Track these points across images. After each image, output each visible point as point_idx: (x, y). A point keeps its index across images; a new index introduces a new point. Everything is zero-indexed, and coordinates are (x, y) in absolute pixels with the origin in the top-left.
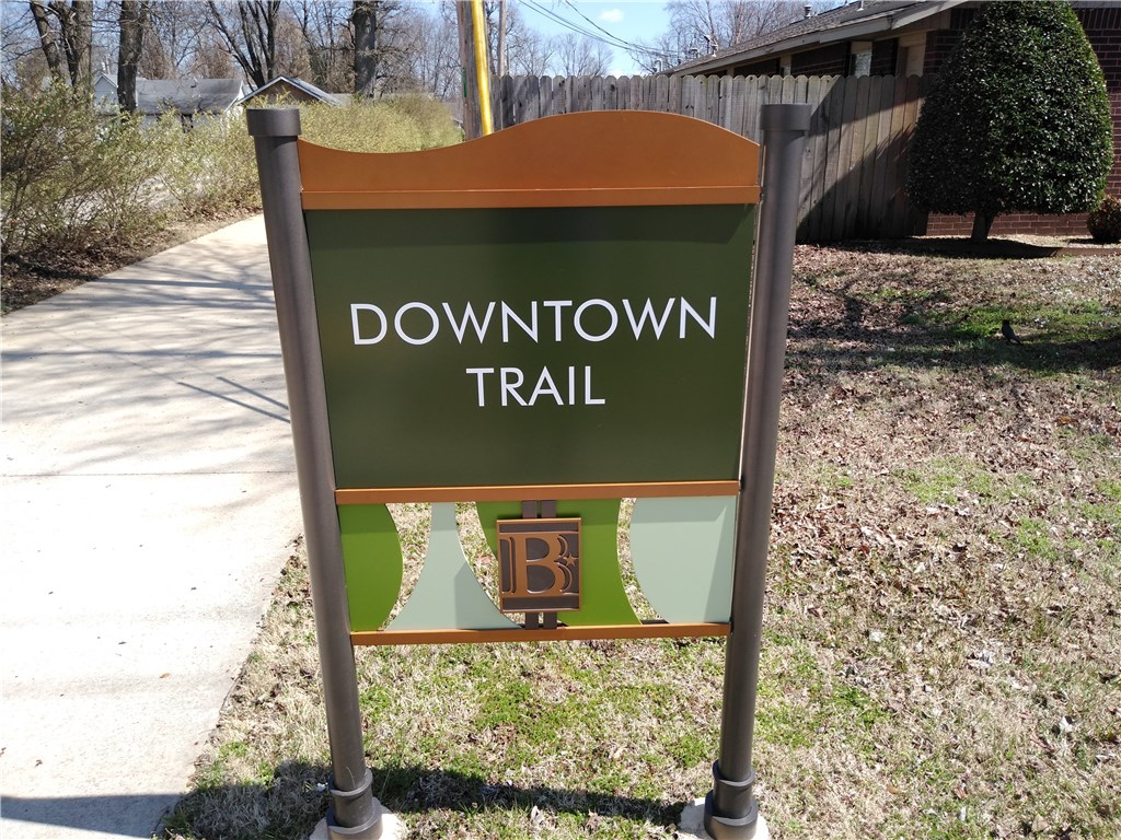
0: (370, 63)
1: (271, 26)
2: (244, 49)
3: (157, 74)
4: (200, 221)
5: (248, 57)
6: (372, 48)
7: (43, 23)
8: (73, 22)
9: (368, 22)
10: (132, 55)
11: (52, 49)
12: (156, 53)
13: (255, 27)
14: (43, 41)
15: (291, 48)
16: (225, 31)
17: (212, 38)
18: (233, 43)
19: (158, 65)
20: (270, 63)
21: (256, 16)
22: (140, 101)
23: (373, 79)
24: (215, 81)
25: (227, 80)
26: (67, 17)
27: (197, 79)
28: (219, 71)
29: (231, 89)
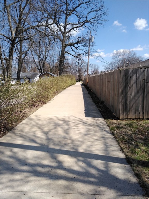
0: (63, 69)
1: (44, 63)
2: (39, 68)
3: (24, 72)
4: (32, 108)
5: (40, 69)
6: (63, 66)
7: (2, 62)
8: (8, 61)
9: (63, 62)
10: (20, 68)
11: (4, 67)
12: (25, 68)
13: (41, 64)
14: (2, 65)
15: (47, 67)
16: (36, 65)
17: (34, 66)
18: (37, 66)
19: (25, 70)
20: (43, 70)
21: (42, 62)
22: (21, 76)
23: (63, 72)
24: (34, 73)
25: (36, 73)
26: (7, 60)
27: (31, 72)
28: (35, 71)
29: (37, 74)
